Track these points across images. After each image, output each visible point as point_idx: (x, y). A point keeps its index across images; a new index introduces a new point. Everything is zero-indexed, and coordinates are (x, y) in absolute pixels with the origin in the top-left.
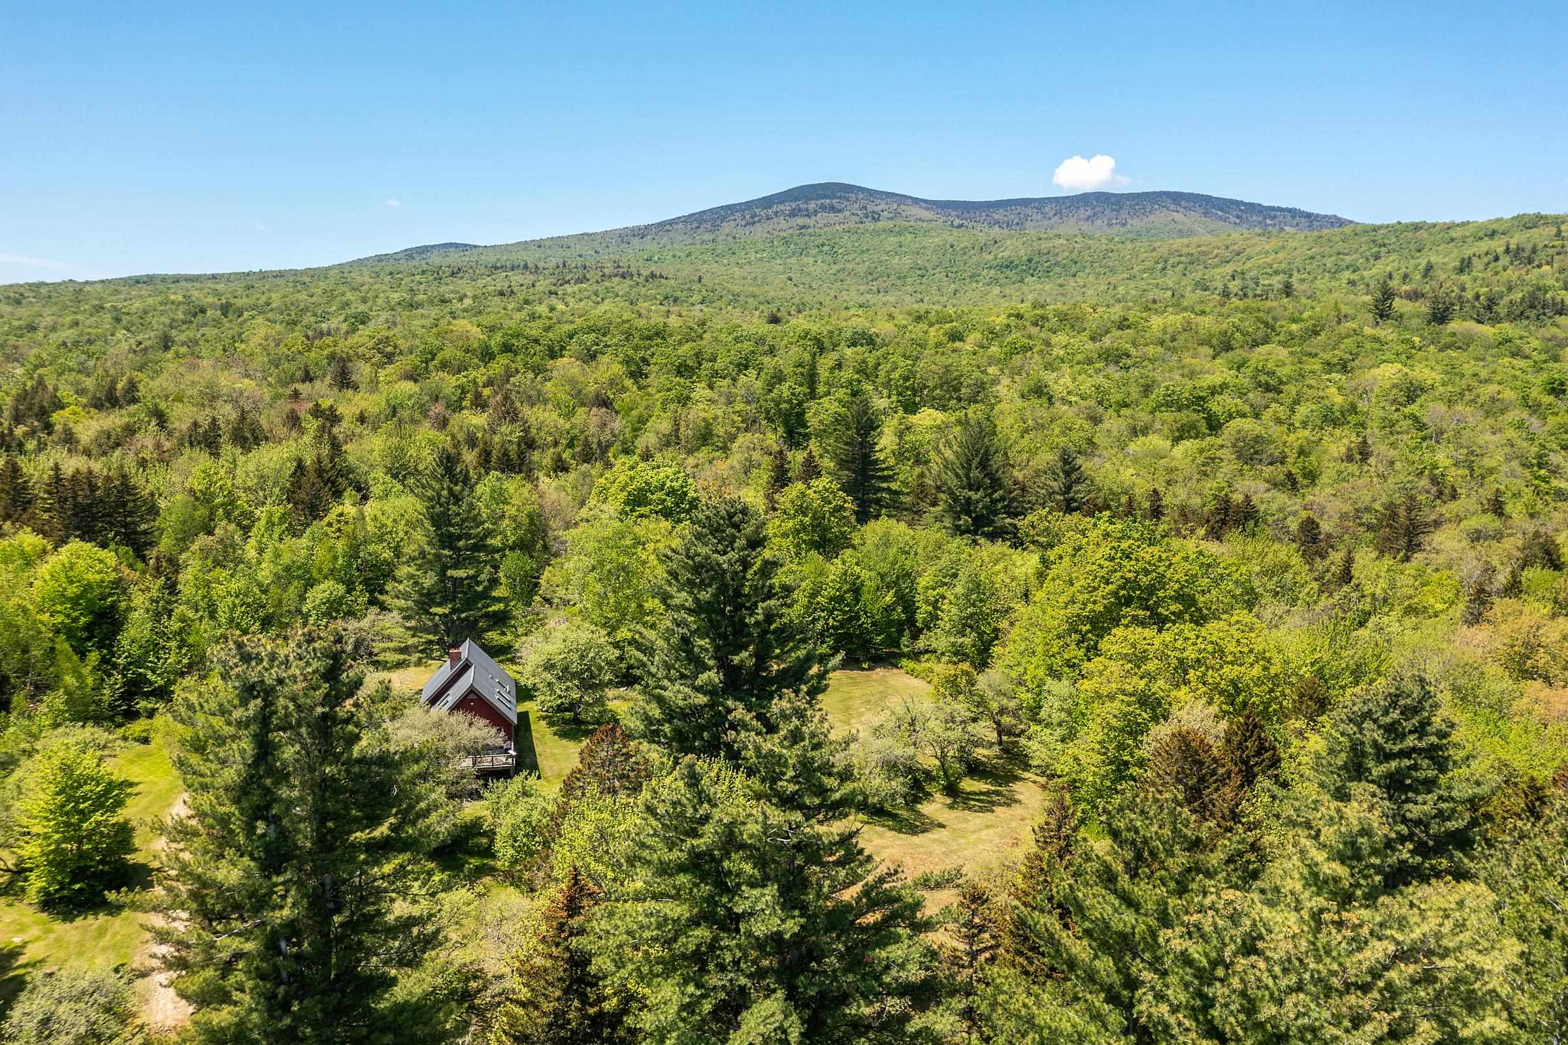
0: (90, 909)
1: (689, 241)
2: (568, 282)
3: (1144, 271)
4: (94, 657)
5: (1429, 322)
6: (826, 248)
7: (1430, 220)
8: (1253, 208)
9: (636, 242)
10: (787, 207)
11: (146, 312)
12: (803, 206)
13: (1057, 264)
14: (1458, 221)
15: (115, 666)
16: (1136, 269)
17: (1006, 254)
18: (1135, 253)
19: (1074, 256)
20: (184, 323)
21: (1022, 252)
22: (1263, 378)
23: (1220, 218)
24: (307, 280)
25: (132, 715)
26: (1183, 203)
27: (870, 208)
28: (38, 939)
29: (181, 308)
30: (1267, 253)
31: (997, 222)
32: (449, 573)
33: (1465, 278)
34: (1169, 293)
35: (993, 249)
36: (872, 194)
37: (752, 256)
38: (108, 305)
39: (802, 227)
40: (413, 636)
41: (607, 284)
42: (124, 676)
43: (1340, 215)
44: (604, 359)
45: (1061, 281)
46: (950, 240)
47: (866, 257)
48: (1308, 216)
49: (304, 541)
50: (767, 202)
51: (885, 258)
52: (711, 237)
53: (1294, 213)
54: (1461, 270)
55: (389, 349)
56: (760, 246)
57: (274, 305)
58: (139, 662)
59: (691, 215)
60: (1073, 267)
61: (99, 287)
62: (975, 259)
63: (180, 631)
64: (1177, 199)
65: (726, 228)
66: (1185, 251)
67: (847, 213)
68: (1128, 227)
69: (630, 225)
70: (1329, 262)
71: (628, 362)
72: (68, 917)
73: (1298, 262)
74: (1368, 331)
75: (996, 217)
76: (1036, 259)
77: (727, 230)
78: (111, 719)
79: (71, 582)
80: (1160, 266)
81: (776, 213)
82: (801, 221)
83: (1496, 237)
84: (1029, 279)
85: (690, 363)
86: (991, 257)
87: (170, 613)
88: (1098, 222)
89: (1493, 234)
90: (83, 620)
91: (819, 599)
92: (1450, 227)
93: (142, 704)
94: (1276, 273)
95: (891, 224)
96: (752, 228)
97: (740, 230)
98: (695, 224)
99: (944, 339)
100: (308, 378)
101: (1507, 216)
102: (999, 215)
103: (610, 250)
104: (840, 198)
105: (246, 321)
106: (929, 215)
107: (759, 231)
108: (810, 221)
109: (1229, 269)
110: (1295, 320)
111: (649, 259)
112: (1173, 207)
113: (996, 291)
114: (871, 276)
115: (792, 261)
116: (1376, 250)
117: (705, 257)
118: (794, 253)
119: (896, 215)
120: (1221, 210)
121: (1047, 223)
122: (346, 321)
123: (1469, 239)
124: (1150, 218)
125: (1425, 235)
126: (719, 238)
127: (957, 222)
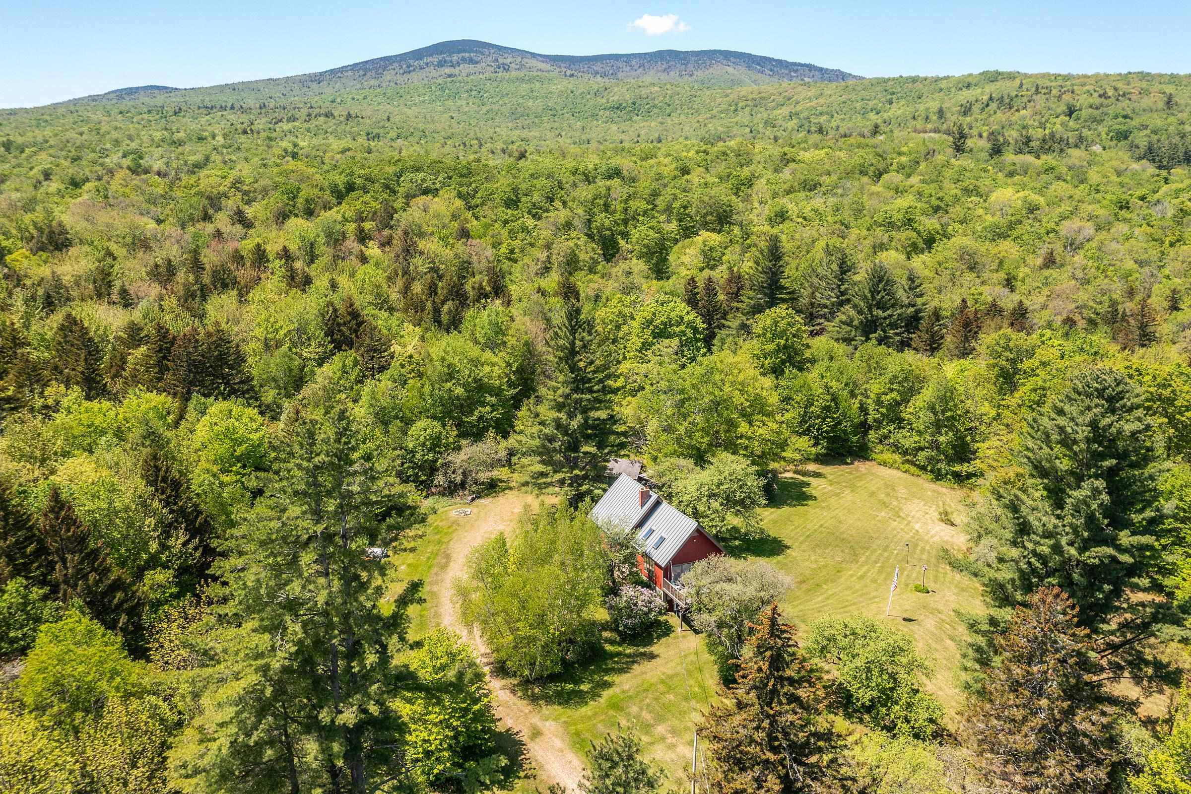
1: (359, 86)
3: (722, 112)
5: (991, 156)
6: (473, 93)
8: (781, 63)
9: (314, 86)
10: (435, 59)
12: (448, 59)
13: (655, 106)
14: (941, 76)
16: (715, 110)
17: (616, 98)
18: (713, 98)
19: (667, 100)
21: (627, 97)
23: (759, 71)
26: (732, 59)
27: (501, 61)
30: (810, 98)
31: (597, 73)
33: (968, 119)
34: (748, 130)
35: (605, 94)
36: (500, 48)
37: (416, 99)
39: (450, 76)
44: (444, 195)
45: (660, 119)
46: (570, 87)
47: (506, 100)
48: (821, 70)
50: (418, 54)
51: (521, 101)
52: (377, 83)
53: (810, 67)
54: (965, 113)
56: (421, 91)
59: (355, 65)
60: (667, 109)
62: (591, 102)
64: (727, 55)
65: (388, 76)
66: (751, 96)
67: (483, 65)
68: (696, 77)
69: (306, 72)
70: (859, 105)
73: (835, 106)
74: (955, 162)
75: (596, 68)
76: (639, 102)
77: (389, 78)
79: (238, 444)
80: (733, 108)
81: (427, 64)
82: (448, 70)
84: (635, 118)
85: (513, 197)
86: (604, 100)
88: (672, 73)
89: (968, 86)
92: (937, 80)
94: (821, 114)
95: (520, 74)
96: (409, 76)
97: (399, 77)
98: (361, 72)
100: (206, 217)
101: (976, 72)
102: (598, 67)
103: (294, 93)
104: (476, 52)
105: (31, 157)
106: (548, 67)
107: (416, 78)
108: (456, 71)
109: (785, 111)
110: (900, 154)
111: (333, 101)
112: (725, 62)
113: (614, 127)
114: (515, 115)
115: (450, 103)
116: (889, 97)
117: (379, 99)
118: (449, 96)
119: (522, 66)
120: (759, 64)
121: (634, 73)
122: (124, 156)
123: (953, 90)
124: (711, 70)
125: (921, 86)
126: (384, 85)
127: (569, 72)
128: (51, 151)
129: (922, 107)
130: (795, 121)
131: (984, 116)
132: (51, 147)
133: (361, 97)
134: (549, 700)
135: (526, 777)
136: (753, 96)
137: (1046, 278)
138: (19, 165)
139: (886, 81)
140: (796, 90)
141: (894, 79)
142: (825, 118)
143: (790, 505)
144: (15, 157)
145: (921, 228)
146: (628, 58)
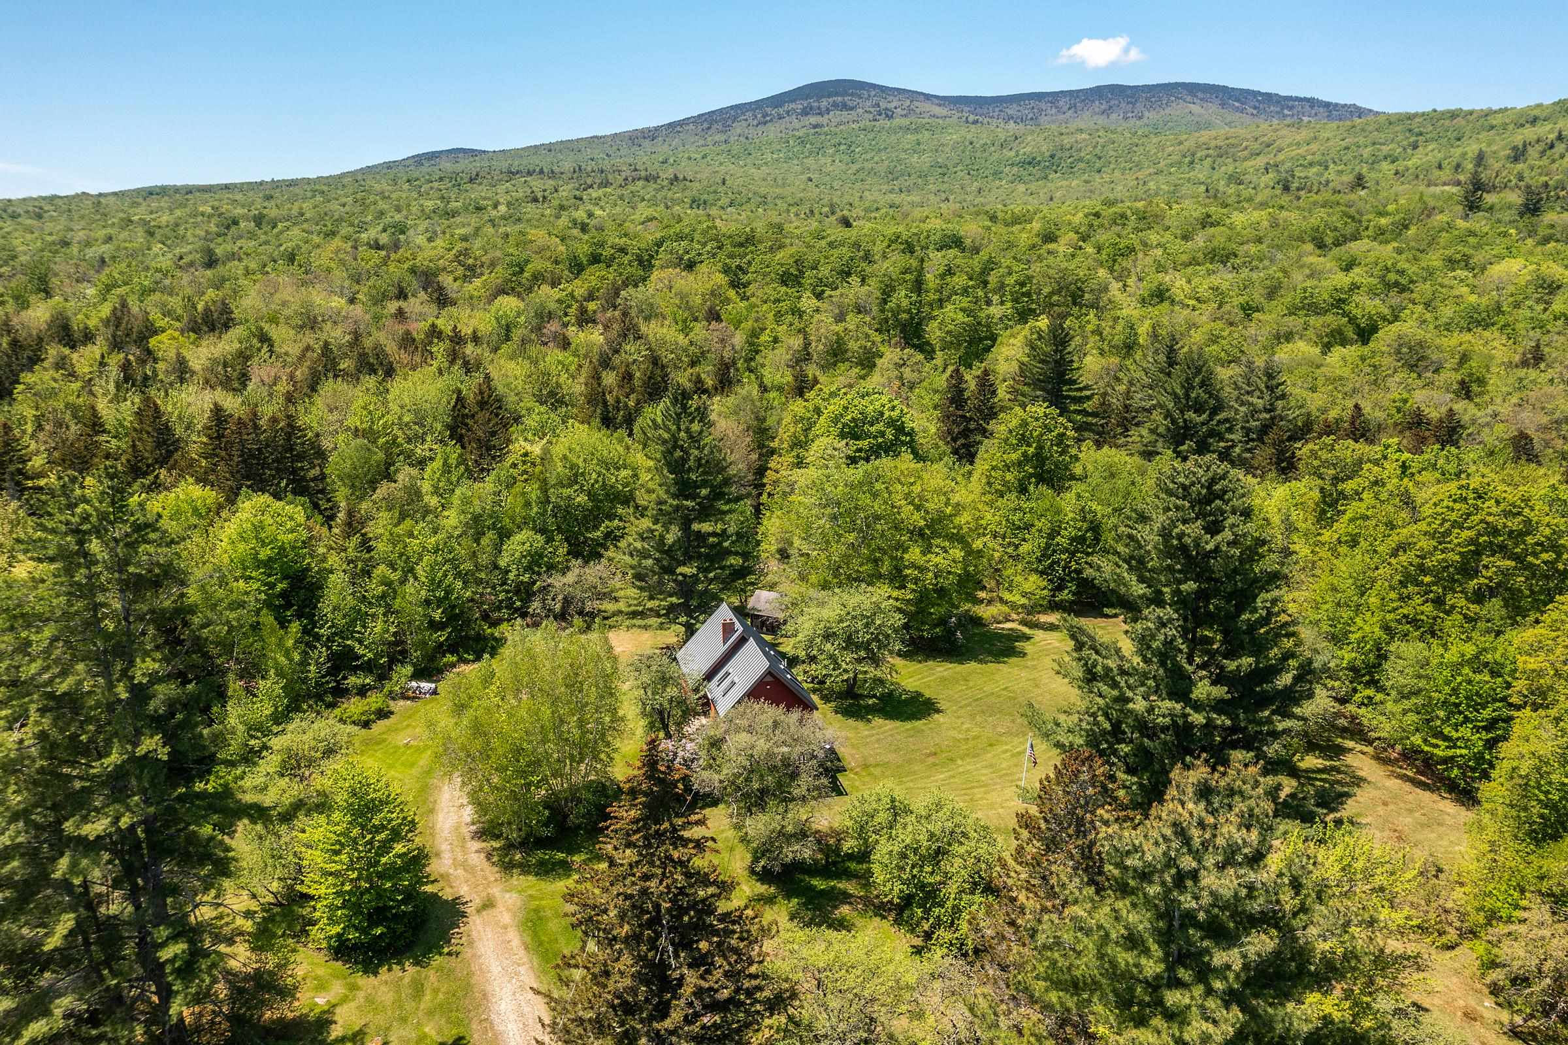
0: (393, 956)
1: (701, 142)
2: (591, 186)
3: (1171, 165)
4: (295, 627)
5: (1521, 215)
6: (842, 147)
7: (1466, 107)
8: (1269, 97)
9: (646, 143)
10: (798, 106)
11: (177, 225)
12: (815, 104)
13: (1081, 160)
14: (1495, 107)
15: (317, 637)
16: (1163, 163)
17: (1028, 149)
18: (1161, 147)
19: (1098, 151)
20: (219, 235)
21: (1044, 149)
22: (1392, 277)
23: (1237, 109)
24: (325, 188)
25: (341, 692)
26: (1200, 95)
27: (883, 105)
28: (344, 1000)
29: (214, 220)
30: (1298, 144)
31: (1011, 117)
32: (696, 527)
33: (1520, 166)
34: (1203, 188)
35: (1014, 145)
36: (883, 89)
37: (768, 157)
38: (136, 218)
39: (815, 127)
40: (651, 598)
41: (631, 188)
42: (329, 648)
43: (1359, 104)
44: (703, 268)
45: (1085, 177)
46: (969, 137)
47: (884, 155)
48: (1327, 105)
49: (488, 485)
50: (777, 101)
51: (903, 156)
52: (723, 137)
53: (1312, 102)
54: (1516, 159)
55: (471, 261)
56: (776, 146)
57: (308, 215)
58: (345, 632)
59: (700, 116)
60: (1097, 163)
61: (112, 199)
62: (996, 156)
63: (383, 596)
64: (1193, 89)
65: (738, 128)
66: (1213, 144)
67: (860, 111)
68: (1145, 120)
69: (640, 127)
70: (1367, 152)
71: (726, 270)
72: (370, 968)
73: (1333, 154)
74: (1461, 224)
75: (1010, 112)
76: (1059, 154)
77: (739, 131)
78: (319, 697)
79: (264, 544)
80: (1187, 160)
81: (788, 112)
82: (813, 120)
83: (1539, 124)
84: (1052, 176)
85: (793, 271)
86: (1013, 153)
87: (369, 574)
88: (1114, 116)
89: (1534, 121)
90: (280, 587)
91: (1058, 539)
92: (1488, 114)
93: (353, 680)
94: (1311, 164)
95: (905, 122)
96: (764, 128)
97: (751, 130)
98: (706, 125)
99: (1038, 240)
100: (402, 295)
101: (1548, 101)
102: (1012, 110)
103: (622, 153)
104: (852, 95)
105: (281, 232)
106: (943, 111)
107: (772, 131)
108: (823, 120)
109: (1260, 161)
110: (1381, 214)
111: (665, 162)
112: (1189, 98)
113: (1021, 188)
114: (892, 175)
115: (810, 161)
116: (1413, 139)
117: (721, 158)
118: (811, 153)
119: (910, 111)
120: (1238, 100)
121: (1062, 117)
122: (384, 230)
123: (1511, 127)
124: (1168, 111)
125: (1464, 123)
126: (732, 139)
127: (972, 118)
128: (305, 226)
129: (1457, 152)
130: (1271, 175)
131: (1545, 161)
132: (306, 220)
133: (699, 156)
134: (525, 869)
135: (450, 954)
136: (1219, 143)
137: (1521, 379)
138: (266, 243)
139: (1411, 117)
140: (1280, 133)
141: (1423, 114)
142: (1315, 170)
143: (981, 662)
144: (266, 233)
145: (1357, 312)
146: (1053, 98)
